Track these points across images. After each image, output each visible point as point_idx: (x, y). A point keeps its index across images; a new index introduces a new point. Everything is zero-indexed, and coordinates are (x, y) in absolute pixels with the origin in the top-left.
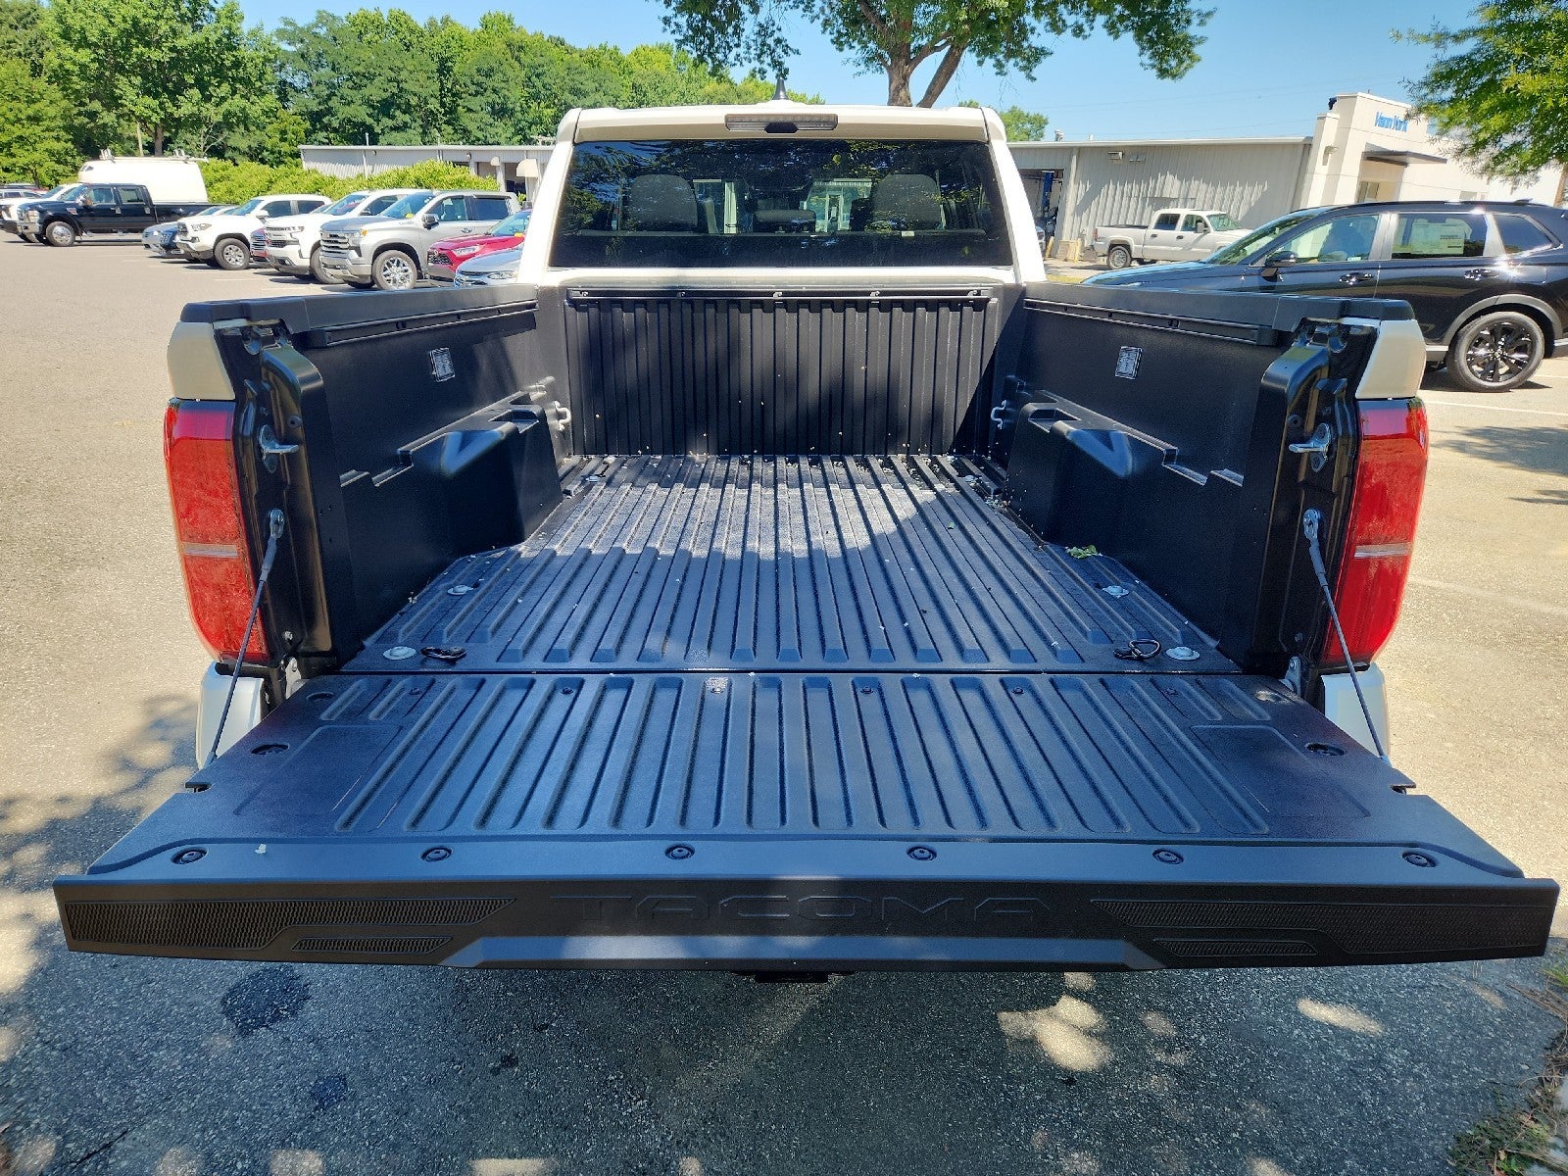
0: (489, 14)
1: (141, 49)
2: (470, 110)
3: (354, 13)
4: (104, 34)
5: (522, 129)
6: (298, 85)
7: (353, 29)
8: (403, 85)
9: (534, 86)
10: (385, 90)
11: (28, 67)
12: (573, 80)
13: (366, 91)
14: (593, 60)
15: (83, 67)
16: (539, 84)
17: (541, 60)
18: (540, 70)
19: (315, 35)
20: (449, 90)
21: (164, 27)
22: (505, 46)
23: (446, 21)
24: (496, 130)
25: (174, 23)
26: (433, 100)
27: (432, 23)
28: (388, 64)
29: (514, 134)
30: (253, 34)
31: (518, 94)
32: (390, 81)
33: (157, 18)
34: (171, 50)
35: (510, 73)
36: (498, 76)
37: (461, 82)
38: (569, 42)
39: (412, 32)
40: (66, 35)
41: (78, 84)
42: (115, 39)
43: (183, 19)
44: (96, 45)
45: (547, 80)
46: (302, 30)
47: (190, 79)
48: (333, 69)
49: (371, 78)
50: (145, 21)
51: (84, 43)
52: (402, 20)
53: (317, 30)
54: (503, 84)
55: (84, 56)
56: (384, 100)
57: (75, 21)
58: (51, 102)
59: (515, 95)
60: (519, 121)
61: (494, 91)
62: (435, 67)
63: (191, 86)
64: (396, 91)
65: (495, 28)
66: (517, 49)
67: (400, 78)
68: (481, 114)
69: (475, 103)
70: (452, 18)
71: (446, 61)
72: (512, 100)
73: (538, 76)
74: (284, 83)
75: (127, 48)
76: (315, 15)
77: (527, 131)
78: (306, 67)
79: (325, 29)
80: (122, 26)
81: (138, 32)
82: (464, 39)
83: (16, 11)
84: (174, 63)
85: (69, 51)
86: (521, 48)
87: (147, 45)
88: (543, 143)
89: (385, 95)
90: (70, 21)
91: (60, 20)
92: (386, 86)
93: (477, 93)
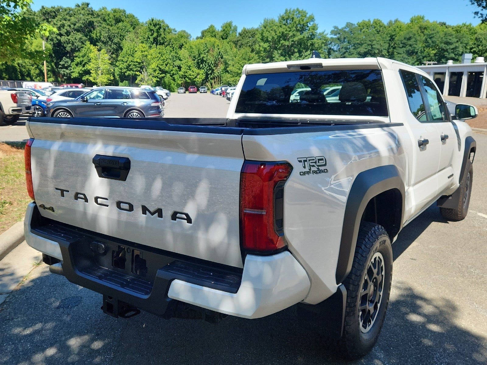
0: (415, 16)
1: (283, 41)
2: (399, 53)
3: (360, 22)
4: (273, 38)
5: (420, 59)
6: (335, 49)
7: (359, 28)
8: (374, 46)
9: (428, 42)
10: (366, 49)
11: (251, 49)
12: (446, 39)
13: (359, 50)
14: (458, 30)
15: (265, 49)
16: (430, 41)
17: (433, 32)
18: (432, 36)
19: (345, 32)
20: (392, 47)
21: (291, 34)
22: (418, 28)
23: (396, 21)
24: (408, 60)
25: (294, 32)
26: (384, 51)
27: (390, 22)
28: (369, 39)
29: (416, 62)
30: (320, 34)
31: (420, 46)
32: (368, 45)
33: (289, 31)
34: (292, 41)
35: (418, 38)
36: (413, 40)
37: (397, 43)
38: (447, 24)
39: (380, 26)
40: (262, 40)
41: (263, 54)
42: (276, 39)
43: (298, 30)
44: (270, 42)
45: (434, 39)
46: (340, 30)
47: (296, 50)
48: (349, 43)
49: (361, 44)
50: (286, 32)
51: (267, 41)
52: (378, 23)
53: (345, 30)
54: (414, 43)
55: (266, 45)
56: (365, 52)
57: (266, 34)
58: (255, 60)
59: (419, 46)
60: (419, 56)
61: (410, 45)
62: (388, 39)
63: (296, 52)
64: (370, 48)
65: (416, 21)
66: (423, 29)
67: (372, 44)
68: (403, 55)
69: (401, 50)
70: (399, 20)
71: (393, 36)
72: (417, 48)
73: (430, 38)
74: (330, 49)
75: (279, 41)
76: (346, 24)
77: (422, 60)
78: (339, 43)
79: (348, 29)
80: (279, 35)
81: (284, 36)
82: (402, 27)
83: (251, 33)
84: (292, 46)
85: (262, 44)
86: (425, 28)
87: (285, 40)
88: (428, 64)
89: (365, 50)
90: (264, 35)
91: (262, 34)
92: (366, 47)
93: (403, 47)
